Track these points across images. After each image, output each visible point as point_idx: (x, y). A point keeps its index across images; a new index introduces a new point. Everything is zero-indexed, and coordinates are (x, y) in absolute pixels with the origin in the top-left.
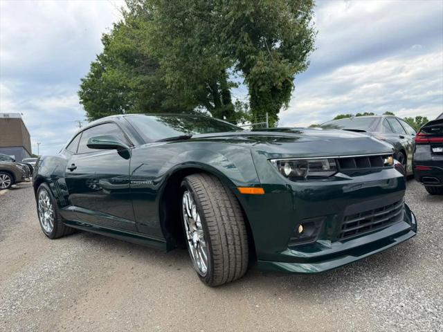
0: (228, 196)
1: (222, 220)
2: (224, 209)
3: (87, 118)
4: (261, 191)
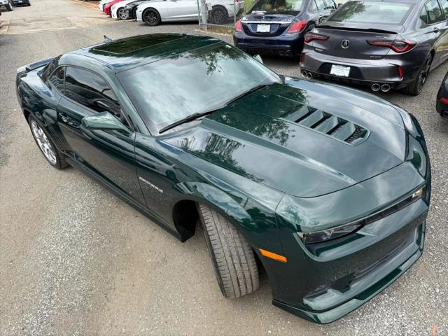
2: (237, 257)
4: (283, 259)
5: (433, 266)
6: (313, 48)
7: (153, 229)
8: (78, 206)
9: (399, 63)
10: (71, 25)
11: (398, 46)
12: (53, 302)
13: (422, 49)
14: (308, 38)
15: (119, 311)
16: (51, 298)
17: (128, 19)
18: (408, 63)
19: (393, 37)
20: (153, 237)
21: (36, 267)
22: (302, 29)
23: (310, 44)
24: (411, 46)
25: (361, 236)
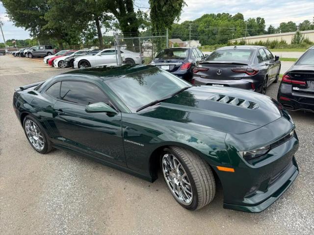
0: (206, 166)
1: (204, 183)
3: (8, 15)
4: (232, 170)
5: (305, 182)
6: (200, 76)
7: (124, 181)
8: (66, 174)
9: (251, 81)
10: (25, 72)
11: (249, 71)
12: (66, 231)
13: (261, 74)
14: (196, 71)
15: (117, 230)
16: (64, 230)
17: (66, 67)
18: (256, 81)
19: (245, 67)
20: (126, 186)
21: (45, 212)
22: (188, 67)
23: (198, 74)
24: (256, 72)
25: (271, 155)
